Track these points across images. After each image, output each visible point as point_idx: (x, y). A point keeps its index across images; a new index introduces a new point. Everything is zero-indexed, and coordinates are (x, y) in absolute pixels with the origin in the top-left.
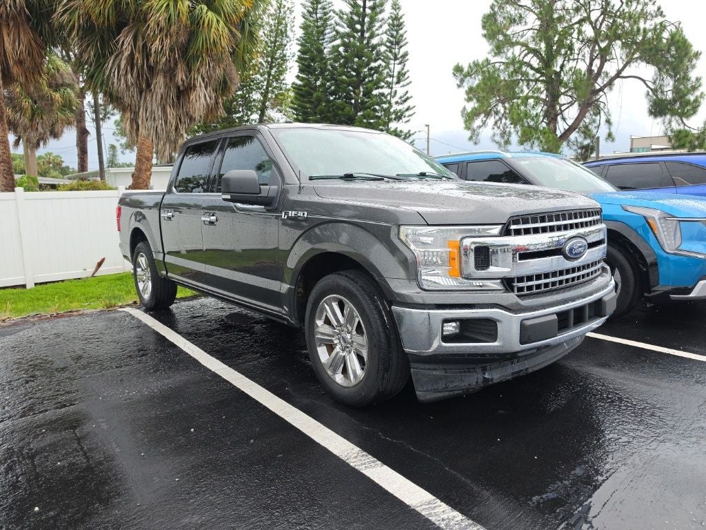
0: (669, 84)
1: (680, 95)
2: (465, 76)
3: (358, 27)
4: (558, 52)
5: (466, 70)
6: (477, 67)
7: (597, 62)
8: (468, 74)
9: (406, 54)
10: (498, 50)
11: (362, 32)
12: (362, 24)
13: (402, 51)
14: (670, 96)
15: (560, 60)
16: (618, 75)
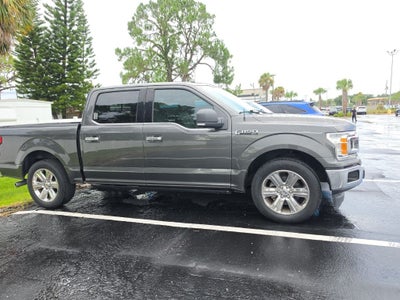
0: (221, 68)
1: (226, 74)
2: (123, 55)
3: (62, 18)
4: (169, 48)
5: (123, 52)
6: (128, 51)
7: (189, 56)
8: (124, 54)
9: (90, 39)
10: (140, 43)
11: (66, 21)
12: (65, 17)
13: (88, 36)
14: (221, 74)
15: (171, 51)
16: (198, 62)
